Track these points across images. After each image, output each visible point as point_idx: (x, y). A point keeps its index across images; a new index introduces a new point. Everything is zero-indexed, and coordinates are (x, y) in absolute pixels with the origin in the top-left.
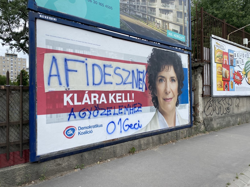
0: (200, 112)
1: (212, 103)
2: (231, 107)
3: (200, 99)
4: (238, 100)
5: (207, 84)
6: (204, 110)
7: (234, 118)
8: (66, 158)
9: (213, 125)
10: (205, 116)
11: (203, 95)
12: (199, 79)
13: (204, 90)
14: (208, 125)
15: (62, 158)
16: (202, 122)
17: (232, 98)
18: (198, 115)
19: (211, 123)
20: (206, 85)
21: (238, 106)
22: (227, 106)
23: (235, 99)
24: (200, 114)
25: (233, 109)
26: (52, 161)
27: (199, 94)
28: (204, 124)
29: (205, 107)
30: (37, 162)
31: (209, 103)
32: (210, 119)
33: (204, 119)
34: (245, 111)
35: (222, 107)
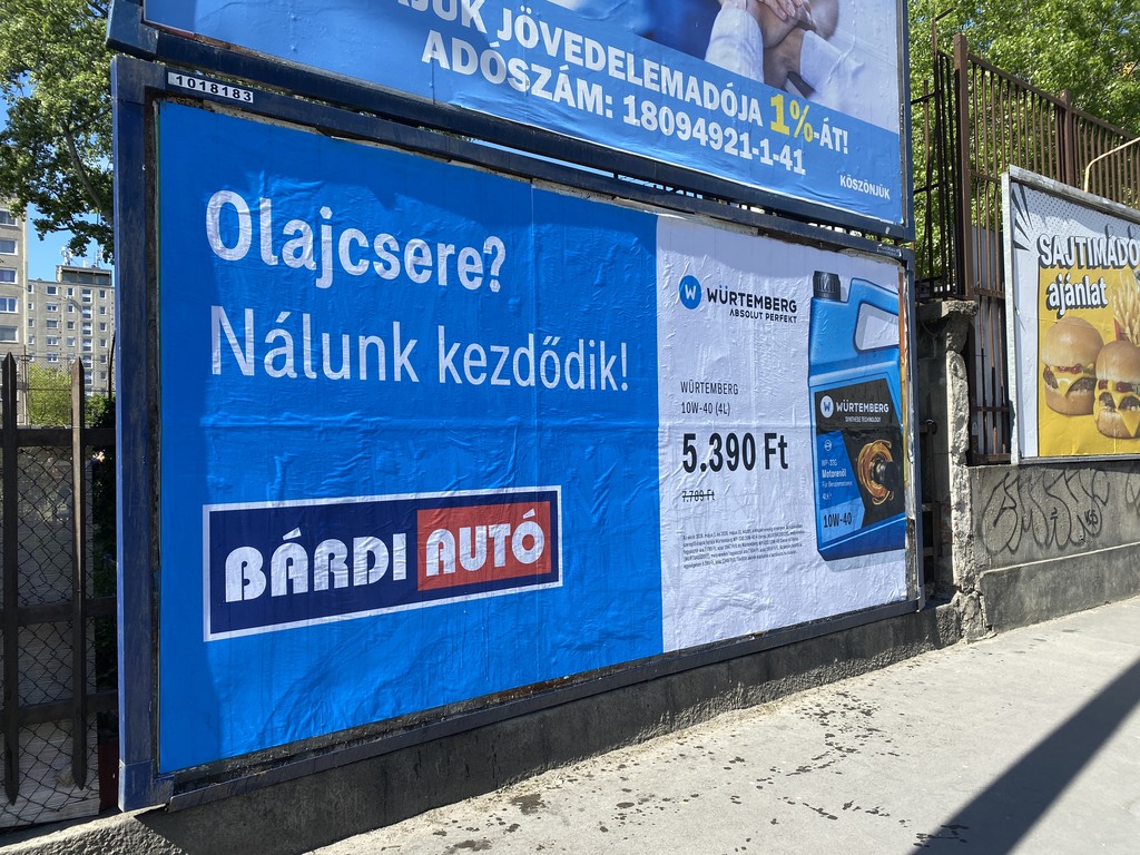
0: (955, 540)
1: (1013, 491)
2: (1106, 511)
5: (989, 404)
6: (979, 529)
9: (1021, 599)
10: (981, 557)
11: (970, 458)
13: (978, 430)
14: (997, 598)
16: (970, 586)
17: (1109, 470)
18: (950, 553)
20: (985, 407)
21: (1136, 506)
22: (1088, 505)
23: (1125, 471)
25: (1115, 519)
28: (980, 594)
29: (981, 516)
31: (1000, 492)
32: (1004, 570)
35: (1061, 514)
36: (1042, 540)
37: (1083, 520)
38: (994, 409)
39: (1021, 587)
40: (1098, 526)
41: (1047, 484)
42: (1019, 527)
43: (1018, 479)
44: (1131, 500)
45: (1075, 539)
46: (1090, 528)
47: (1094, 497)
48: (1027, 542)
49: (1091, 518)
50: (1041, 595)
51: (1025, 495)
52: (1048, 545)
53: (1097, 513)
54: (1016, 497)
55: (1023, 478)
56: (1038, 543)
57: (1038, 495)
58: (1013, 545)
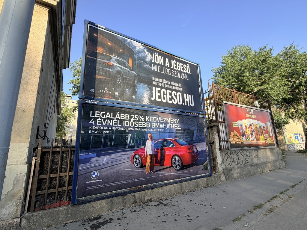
0: (218, 164)
2: (250, 158)
3: (218, 153)
4: (256, 151)
6: (223, 162)
7: (254, 168)
9: (233, 174)
10: (224, 167)
11: (220, 149)
12: (215, 136)
13: (222, 144)
15: (96, 202)
19: (230, 172)
21: (257, 157)
23: (253, 151)
25: (252, 160)
26: (88, 204)
27: (217, 148)
28: (224, 173)
29: (223, 159)
30: (76, 205)
31: (227, 155)
32: (229, 169)
33: (224, 170)
34: (265, 161)
35: (240, 158)
37: (245, 160)
38: (225, 141)
39: (233, 172)
40: (248, 161)
41: (237, 153)
42: (231, 161)
43: (230, 153)
45: (243, 163)
47: (247, 156)
48: (233, 164)
50: (237, 173)
51: (232, 155)
53: (248, 158)
54: (230, 156)
56: (236, 164)
57: (235, 155)
58: (230, 164)
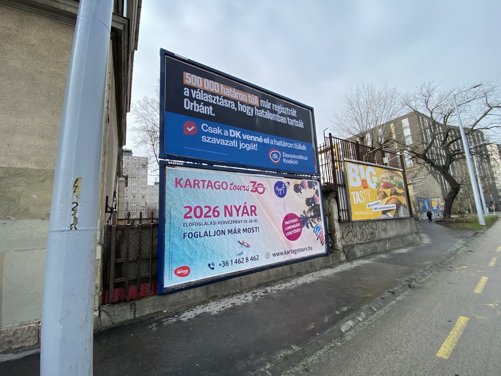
0: (337, 239)
1: (351, 228)
2: (376, 232)
3: (337, 225)
4: (384, 223)
5: (344, 209)
6: (343, 237)
7: (381, 244)
8: (192, 290)
9: (355, 252)
11: (339, 221)
12: (333, 204)
13: (341, 214)
14: (349, 252)
15: (188, 290)
16: (341, 250)
17: (376, 222)
18: (336, 242)
19: (352, 250)
20: (342, 210)
21: (385, 230)
22: (372, 230)
23: (381, 222)
24: (337, 241)
25: (379, 233)
26: (178, 294)
27: (335, 219)
28: (344, 251)
29: (343, 234)
30: (164, 294)
31: (348, 228)
32: (350, 246)
33: (344, 247)
34: (395, 235)
35: (365, 233)
36: (360, 238)
38: (345, 210)
39: (355, 250)
40: (375, 235)
41: (360, 226)
42: (353, 236)
44: (383, 229)
45: (368, 238)
46: (372, 236)
47: (373, 228)
48: (356, 239)
49: (372, 233)
50: (361, 251)
51: (354, 229)
52: (361, 240)
53: (374, 232)
54: (352, 229)
55: (354, 225)
57: (358, 228)
58: (352, 240)
